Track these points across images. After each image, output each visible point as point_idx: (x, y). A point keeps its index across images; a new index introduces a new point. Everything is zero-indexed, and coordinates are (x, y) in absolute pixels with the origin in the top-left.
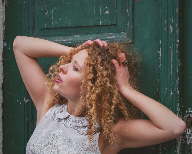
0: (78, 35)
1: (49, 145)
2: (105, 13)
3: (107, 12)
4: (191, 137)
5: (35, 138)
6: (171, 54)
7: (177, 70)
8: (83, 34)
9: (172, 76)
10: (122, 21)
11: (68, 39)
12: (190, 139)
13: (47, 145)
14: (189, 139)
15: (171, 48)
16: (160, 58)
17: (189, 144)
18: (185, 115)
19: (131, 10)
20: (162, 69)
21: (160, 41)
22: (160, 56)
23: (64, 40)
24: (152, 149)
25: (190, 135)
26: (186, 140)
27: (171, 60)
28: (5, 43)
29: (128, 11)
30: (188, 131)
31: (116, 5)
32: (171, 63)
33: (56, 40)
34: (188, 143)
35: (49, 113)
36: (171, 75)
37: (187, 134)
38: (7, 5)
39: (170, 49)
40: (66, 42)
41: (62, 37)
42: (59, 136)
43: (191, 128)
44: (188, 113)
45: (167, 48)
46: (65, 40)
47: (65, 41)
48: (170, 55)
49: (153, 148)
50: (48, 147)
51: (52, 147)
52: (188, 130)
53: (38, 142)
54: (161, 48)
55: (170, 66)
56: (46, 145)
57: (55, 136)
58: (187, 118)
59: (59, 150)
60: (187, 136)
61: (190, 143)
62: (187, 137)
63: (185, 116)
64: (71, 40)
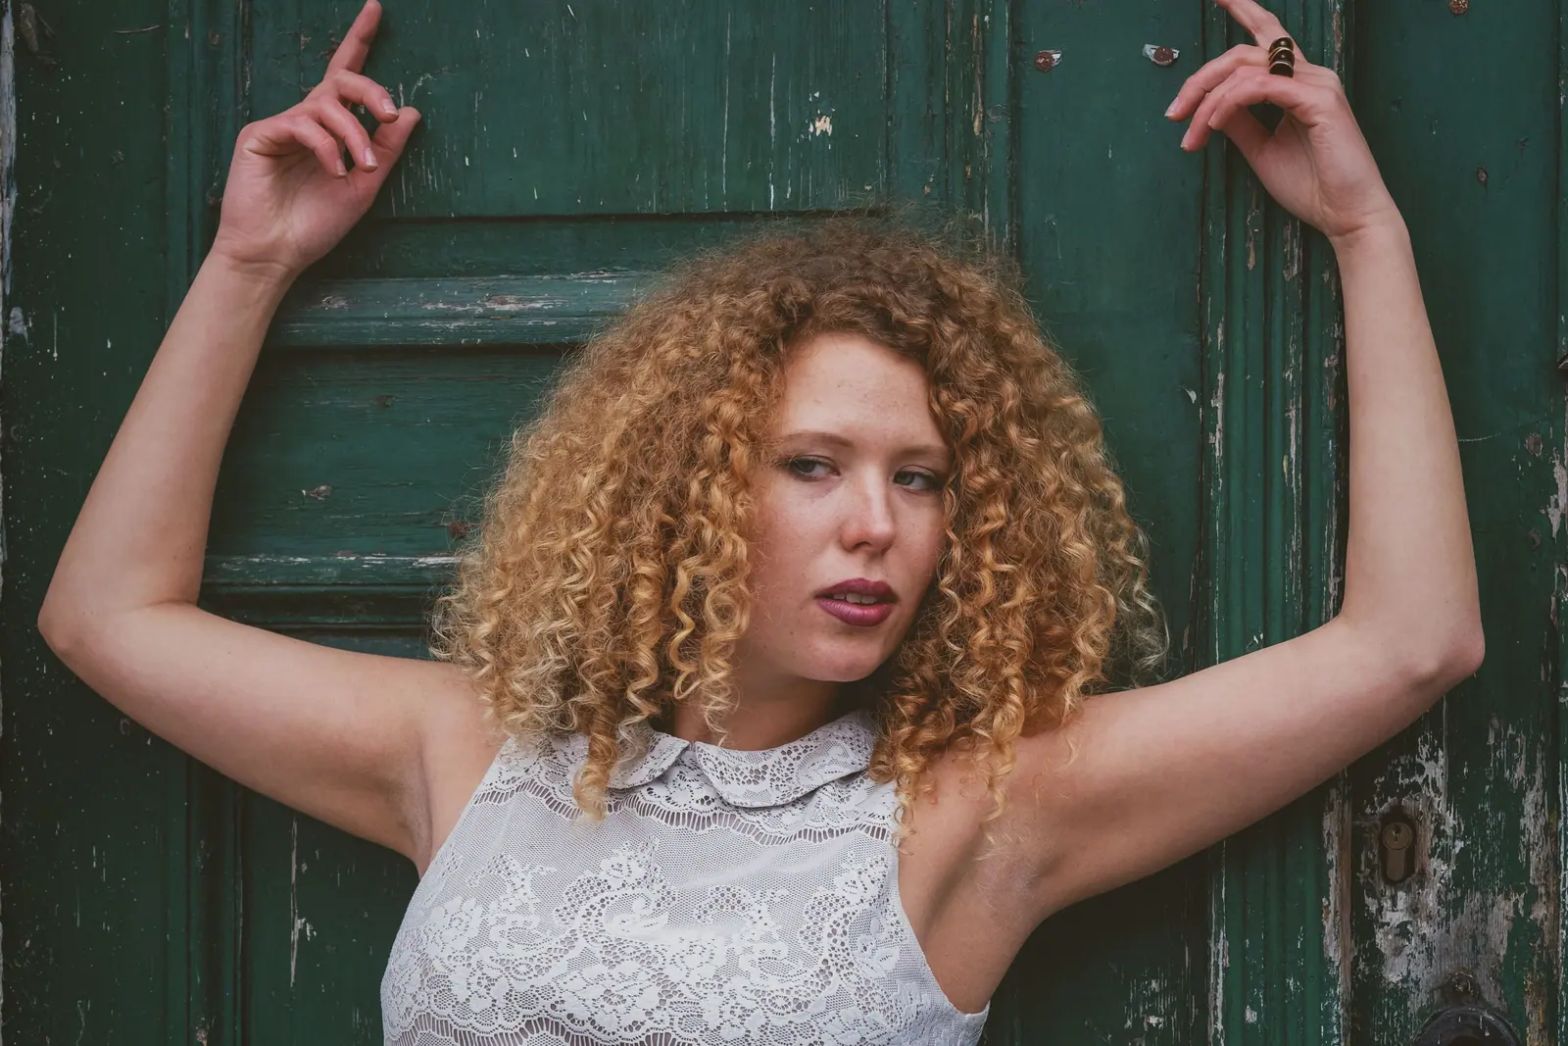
0: (595, 268)
1: (581, 943)
2: (807, 133)
3: (823, 125)
4: (1409, 941)
5: (466, 919)
6: (1293, 414)
7: (1334, 518)
8: (635, 265)
9: (1295, 555)
10: (927, 190)
11: (532, 301)
12: (1407, 951)
13: (570, 941)
14: (1398, 951)
15: (1289, 375)
16: (1216, 439)
17: (1396, 985)
18: (1373, 803)
19: (1000, 121)
20: (1227, 510)
21: (1220, 331)
22: (1220, 425)
23: (498, 307)
24: (1150, 1025)
25: (1403, 925)
26: (1375, 957)
27: (1293, 456)
28: (16, 312)
29: (976, 124)
30: (1387, 904)
31: (884, 79)
32: (1290, 470)
33: (437, 302)
34: (1393, 977)
35: (506, 777)
36: (1290, 546)
37: (1383, 925)
38: (35, 45)
39: (1285, 381)
40: (517, 321)
41: (479, 282)
42: (630, 891)
43: (1407, 882)
44: (1389, 789)
45: (1265, 379)
46: (507, 307)
47: (512, 315)
48: (1286, 423)
49: (1153, 1020)
50: (573, 954)
51: (608, 947)
52: (1394, 899)
53: (494, 936)
54: (1221, 377)
55: (1287, 490)
56: (560, 946)
57: (603, 896)
58: (1386, 819)
59: (661, 960)
60: (1386, 934)
61: (1405, 980)
62: (1383, 940)
63: (1368, 810)
64: (559, 303)
